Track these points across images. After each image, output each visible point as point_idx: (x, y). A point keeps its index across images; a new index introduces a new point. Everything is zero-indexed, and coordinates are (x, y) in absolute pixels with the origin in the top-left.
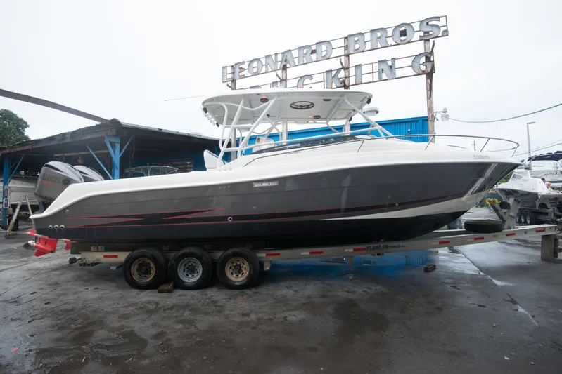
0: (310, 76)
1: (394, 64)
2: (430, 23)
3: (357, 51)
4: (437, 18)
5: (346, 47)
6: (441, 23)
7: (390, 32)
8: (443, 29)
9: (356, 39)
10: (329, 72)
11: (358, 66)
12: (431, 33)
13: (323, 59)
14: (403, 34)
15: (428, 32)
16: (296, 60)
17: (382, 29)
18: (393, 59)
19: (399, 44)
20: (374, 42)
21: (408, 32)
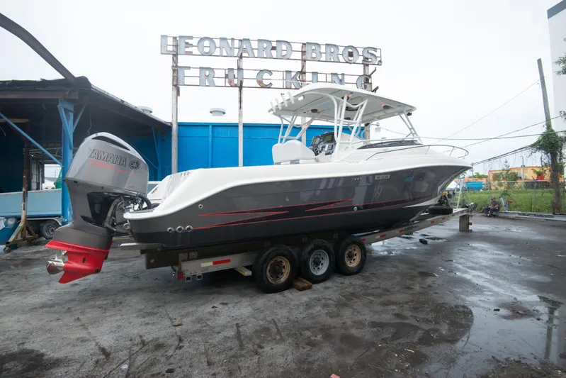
0: (270, 72)
1: (343, 78)
2: (370, 51)
3: (313, 59)
4: (375, 49)
5: (303, 53)
6: (377, 54)
7: (341, 50)
8: (379, 59)
9: (314, 48)
10: (289, 72)
11: (315, 74)
12: (370, 60)
13: (283, 58)
14: (351, 54)
15: (368, 59)
16: (256, 52)
17: (335, 45)
18: (343, 74)
19: (347, 62)
20: (328, 54)
21: (355, 54)
